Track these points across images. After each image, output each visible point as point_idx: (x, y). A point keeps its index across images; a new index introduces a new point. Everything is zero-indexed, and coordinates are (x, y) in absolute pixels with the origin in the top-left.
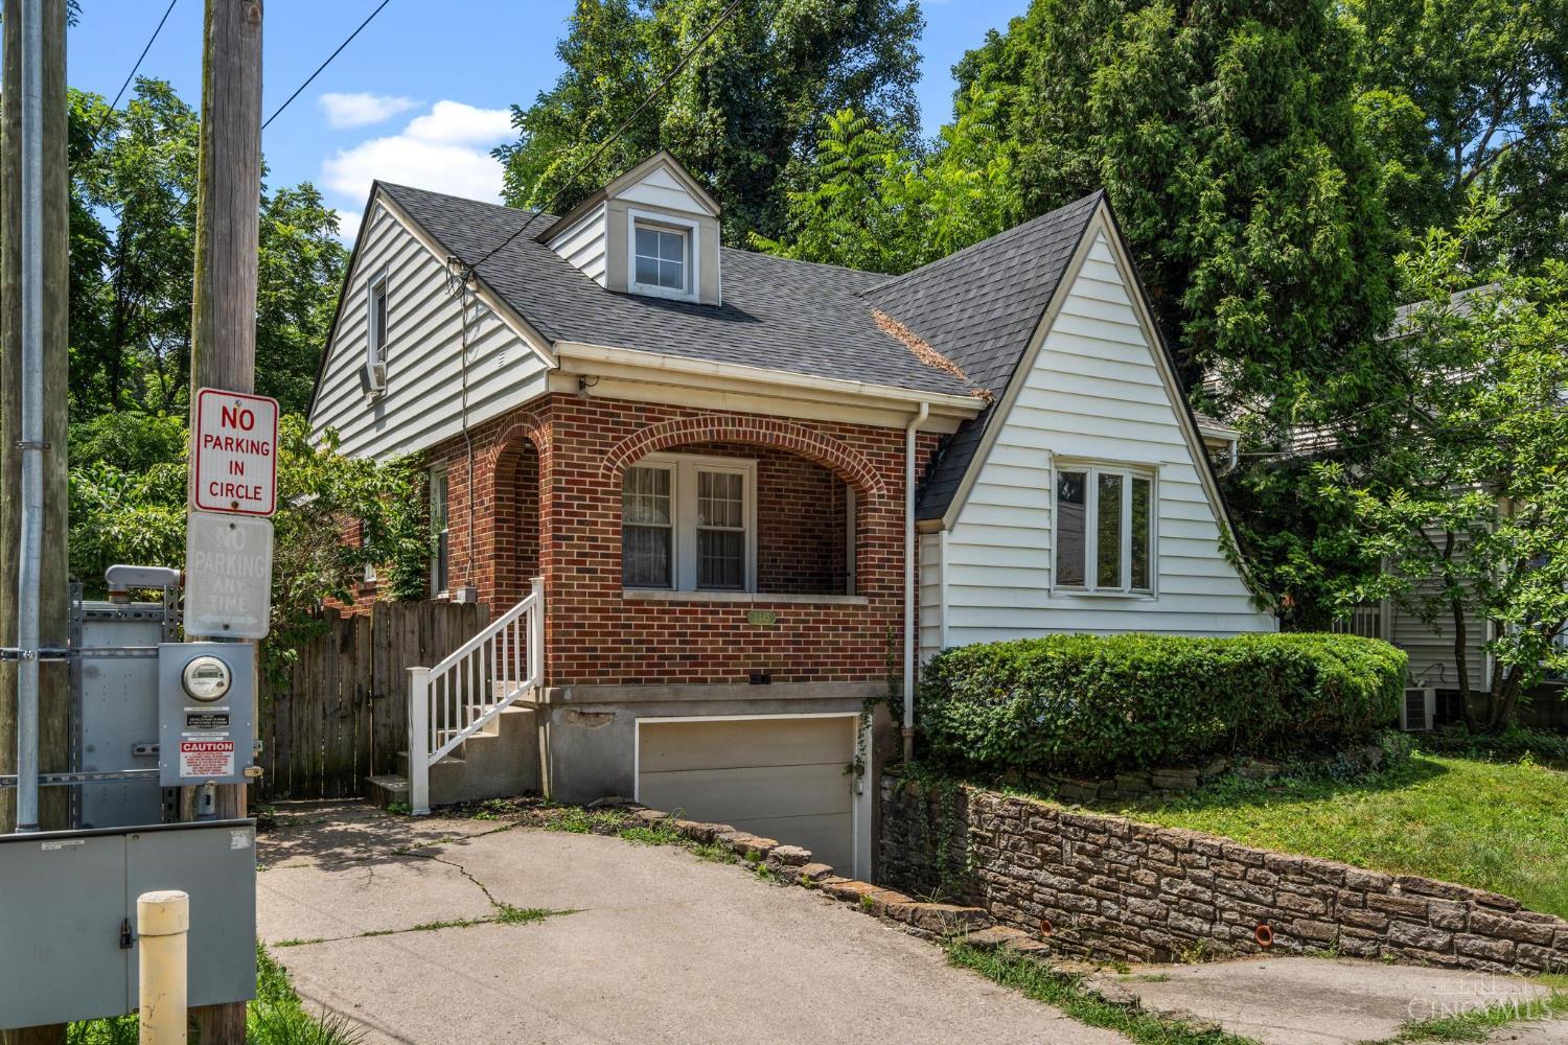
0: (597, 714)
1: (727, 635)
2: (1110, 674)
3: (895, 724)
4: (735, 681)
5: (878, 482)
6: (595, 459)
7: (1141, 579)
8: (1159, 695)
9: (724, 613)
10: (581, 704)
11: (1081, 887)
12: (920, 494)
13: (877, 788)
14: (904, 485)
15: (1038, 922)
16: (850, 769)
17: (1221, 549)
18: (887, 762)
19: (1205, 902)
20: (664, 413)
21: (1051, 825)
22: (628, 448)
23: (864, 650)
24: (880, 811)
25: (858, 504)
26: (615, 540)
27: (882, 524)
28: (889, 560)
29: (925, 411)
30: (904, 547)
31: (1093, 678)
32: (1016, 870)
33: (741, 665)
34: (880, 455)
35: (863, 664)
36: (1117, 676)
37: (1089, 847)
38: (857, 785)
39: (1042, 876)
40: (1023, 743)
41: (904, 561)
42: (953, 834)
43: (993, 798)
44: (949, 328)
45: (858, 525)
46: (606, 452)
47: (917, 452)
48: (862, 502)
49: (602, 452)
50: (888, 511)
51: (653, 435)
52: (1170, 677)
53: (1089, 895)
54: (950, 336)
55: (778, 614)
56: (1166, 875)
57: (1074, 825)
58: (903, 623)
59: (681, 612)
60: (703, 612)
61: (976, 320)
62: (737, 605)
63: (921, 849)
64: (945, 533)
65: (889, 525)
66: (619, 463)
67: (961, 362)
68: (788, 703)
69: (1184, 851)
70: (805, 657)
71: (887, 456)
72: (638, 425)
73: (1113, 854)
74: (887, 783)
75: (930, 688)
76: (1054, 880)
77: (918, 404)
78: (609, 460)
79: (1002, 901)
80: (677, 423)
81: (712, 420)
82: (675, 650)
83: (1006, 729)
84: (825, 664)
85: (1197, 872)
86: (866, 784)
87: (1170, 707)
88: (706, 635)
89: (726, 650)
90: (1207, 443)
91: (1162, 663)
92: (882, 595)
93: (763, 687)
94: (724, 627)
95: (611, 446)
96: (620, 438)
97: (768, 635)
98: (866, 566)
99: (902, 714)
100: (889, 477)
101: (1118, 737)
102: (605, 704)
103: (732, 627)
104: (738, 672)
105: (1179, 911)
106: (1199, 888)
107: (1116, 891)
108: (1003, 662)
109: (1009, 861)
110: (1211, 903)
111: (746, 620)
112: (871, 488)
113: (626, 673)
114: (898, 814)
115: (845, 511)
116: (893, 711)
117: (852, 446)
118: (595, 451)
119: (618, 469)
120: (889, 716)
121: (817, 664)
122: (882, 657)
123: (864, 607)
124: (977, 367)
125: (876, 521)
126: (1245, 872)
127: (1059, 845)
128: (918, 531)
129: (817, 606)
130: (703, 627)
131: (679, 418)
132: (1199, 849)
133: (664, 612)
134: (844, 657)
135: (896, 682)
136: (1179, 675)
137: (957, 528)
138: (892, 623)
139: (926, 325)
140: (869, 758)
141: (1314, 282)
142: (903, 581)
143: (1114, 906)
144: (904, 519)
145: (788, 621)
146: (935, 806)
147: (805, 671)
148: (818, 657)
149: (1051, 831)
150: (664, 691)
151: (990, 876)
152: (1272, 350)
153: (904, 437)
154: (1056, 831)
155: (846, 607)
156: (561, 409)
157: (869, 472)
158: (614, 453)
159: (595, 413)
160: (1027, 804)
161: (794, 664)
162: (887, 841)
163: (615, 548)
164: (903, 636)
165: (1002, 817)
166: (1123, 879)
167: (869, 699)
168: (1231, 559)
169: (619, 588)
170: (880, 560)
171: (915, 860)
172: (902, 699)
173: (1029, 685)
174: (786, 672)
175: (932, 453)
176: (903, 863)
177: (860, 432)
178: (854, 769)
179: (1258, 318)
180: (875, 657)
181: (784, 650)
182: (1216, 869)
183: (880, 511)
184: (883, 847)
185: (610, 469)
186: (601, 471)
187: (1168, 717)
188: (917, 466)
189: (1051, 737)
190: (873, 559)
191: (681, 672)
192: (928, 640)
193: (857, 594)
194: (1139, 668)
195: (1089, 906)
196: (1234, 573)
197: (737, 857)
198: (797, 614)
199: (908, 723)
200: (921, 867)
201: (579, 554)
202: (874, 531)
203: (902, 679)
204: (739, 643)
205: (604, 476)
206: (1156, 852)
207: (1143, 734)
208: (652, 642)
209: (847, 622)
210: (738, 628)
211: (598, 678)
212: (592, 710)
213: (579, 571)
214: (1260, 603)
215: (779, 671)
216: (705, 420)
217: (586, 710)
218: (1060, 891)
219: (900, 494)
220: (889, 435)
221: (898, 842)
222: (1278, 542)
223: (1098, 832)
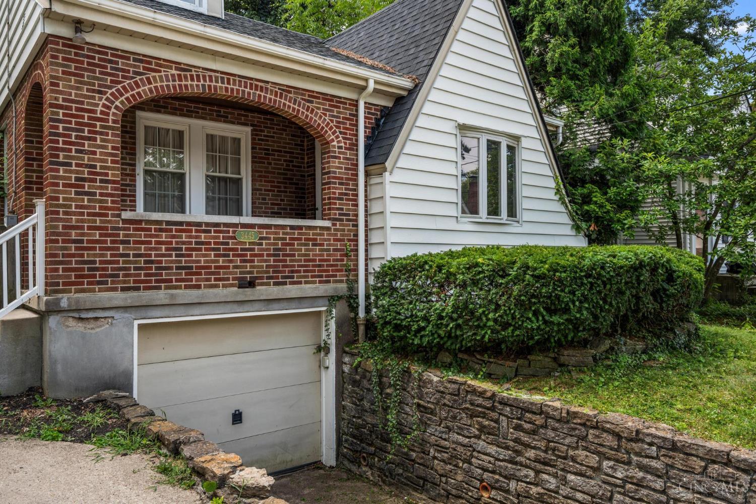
0: (96, 319)
1: (219, 249)
2: (532, 276)
3: (352, 315)
4: (224, 286)
5: (337, 137)
6: (93, 98)
7: (512, 212)
8: (573, 293)
9: (215, 232)
10: (78, 310)
11: (518, 459)
12: (368, 148)
13: (339, 363)
14: (357, 140)
15: (478, 484)
16: (319, 349)
17: (556, 194)
18: (346, 343)
19: (654, 490)
20: (161, 65)
21: (488, 404)
22: (127, 91)
23: (329, 260)
24: (341, 379)
25: (323, 154)
26: (113, 169)
27: (341, 168)
28: (346, 194)
29: (372, 85)
30: (357, 185)
31: (517, 279)
32: (455, 437)
33: (231, 273)
34: (338, 117)
35: (328, 271)
36: (537, 278)
37: (527, 426)
38: (324, 360)
39: (481, 444)
40: (458, 333)
41: (357, 195)
42: (400, 402)
43: (434, 376)
44: (382, 47)
45: (323, 169)
46: (106, 93)
47: (366, 118)
48: (326, 151)
49: (100, 92)
50: (345, 159)
51: (150, 83)
52: (581, 278)
53: (527, 467)
54: (383, 52)
55: (261, 233)
56: (609, 459)
57: (510, 406)
58: (357, 241)
59: (177, 231)
60: (197, 231)
61: (401, 39)
62: (226, 225)
63: (374, 412)
64: (387, 174)
65: (346, 169)
66: (117, 103)
67: (392, 64)
68: (270, 301)
69: (630, 440)
70: (283, 266)
71: (344, 118)
72: (136, 73)
73: (551, 434)
74: (347, 359)
75: (379, 288)
76: (492, 449)
77: (366, 80)
78: (107, 99)
79: (443, 461)
80: (173, 75)
81: (204, 77)
82: (172, 262)
83: (444, 322)
84: (299, 271)
85: (646, 461)
86: (331, 360)
87: (581, 302)
88: (200, 249)
89: (218, 261)
90: (549, 128)
91: (575, 266)
92: (342, 220)
93: (248, 291)
94: (215, 243)
95: (110, 88)
96: (120, 82)
97: (253, 250)
98: (329, 198)
99: (357, 307)
100: (346, 134)
101: (539, 327)
102: (104, 309)
103: (222, 243)
104: (228, 279)
105: (624, 494)
106: (649, 477)
107: (553, 466)
108: (440, 268)
109: (450, 429)
110: (663, 492)
111: (234, 238)
112: (333, 140)
113: (125, 282)
114: (355, 383)
115: (314, 166)
116: (350, 306)
117: (318, 108)
118: (94, 91)
119: (117, 108)
120: (347, 309)
121: (293, 272)
122: (342, 265)
123: (328, 229)
124: (404, 65)
125: (337, 166)
126: (705, 468)
127: (497, 421)
128: (367, 174)
129: (292, 227)
130: (197, 243)
131: (174, 72)
132: (648, 440)
133: (161, 230)
134: (314, 266)
135: (352, 284)
136: (588, 276)
137: (396, 170)
138: (349, 240)
139: (367, 49)
140: (333, 341)
141: (605, 30)
142: (357, 210)
143: (553, 480)
144: (357, 165)
145: (269, 239)
146: (385, 379)
147: (283, 277)
148: (294, 266)
149: (488, 409)
150: (161, 296)
151: (433, 439)
152: (578, 73)
153: (357, 106)
154: (493, 409)
155: (315, 228)
156: (58, 51)
157: (331, 128)
158: (112, 94)
159: (94, 58)
160: (465, 383)
161: (274, 272)
162: (347, 403)
163: (113, 175)
164: (357, 250)
165: (442, 392)
166: (560, 457)
167: (332, 297)
168: (562, 200)
169: (118, 209)
170: (340, 194)
171: (369, 420)
172: (357, 296)
173: (464, 285)
174: (268, 278)
175: (376, 119)
176: (359, 421)
177: (324, 99)
178: (322, 349)
179: (575, 50)
180: (337, 265)
181: (266, 261)
182: (667, 460)
183: (339, 158)
184: (344, 407)
185: (109, 108)
186: (99, 109)
187: (580, 310)
188: (366, 127)
189: (482, 328)
190: (334, 193)
191: (177, 280)
192: (375, 252)
193: (323, 219)
194: (556, 271)
195: (526, 476)
196: (563, 209)
197: (195, 478)
198: (276, 233)
199: (362, 314)
200: (374, 426)
201: (77, 179)
202: (335, 172)
203: (357, 281)
204: (228, 256)
205: (102, 113)
206: (598, 437)
207: (559, 324)
208: (150, 256)
209: (316, 240)
210: (227, 244)
211: (97, 287)
212: (91, 315)
213: (77, 193)
214: (577, 228)
215: (262, 278)
216: (198, 76)
217: (83, 316)
218: (497, 459)
219: (354, 146)
220: (345, 104)
221: (356, 404)
222: (585, 191)
223: (534, 413)
